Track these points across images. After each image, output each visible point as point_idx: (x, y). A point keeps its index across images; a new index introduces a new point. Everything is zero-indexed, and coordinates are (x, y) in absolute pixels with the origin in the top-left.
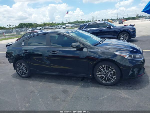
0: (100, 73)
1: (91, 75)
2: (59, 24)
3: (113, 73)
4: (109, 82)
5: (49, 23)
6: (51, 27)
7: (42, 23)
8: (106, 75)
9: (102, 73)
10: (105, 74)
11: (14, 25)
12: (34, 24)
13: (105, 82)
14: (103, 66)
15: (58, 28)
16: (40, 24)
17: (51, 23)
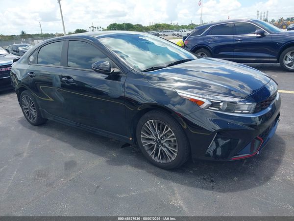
0: (148, 137)
1: (131, 139)
2: (183, 27)
3: (173, 141)
4: (164, 161)
5: (165, 24)
6: (166, 32)
7: (152, 25)
8: (159, 142)
9: (151, 137)
10: (156, 141)
11: (100, 27)
12: (135, 25)
13: (157, 159)
14: (153, 121)
15: (178, 34)
16: (146, 26)
17: (168, 25)
